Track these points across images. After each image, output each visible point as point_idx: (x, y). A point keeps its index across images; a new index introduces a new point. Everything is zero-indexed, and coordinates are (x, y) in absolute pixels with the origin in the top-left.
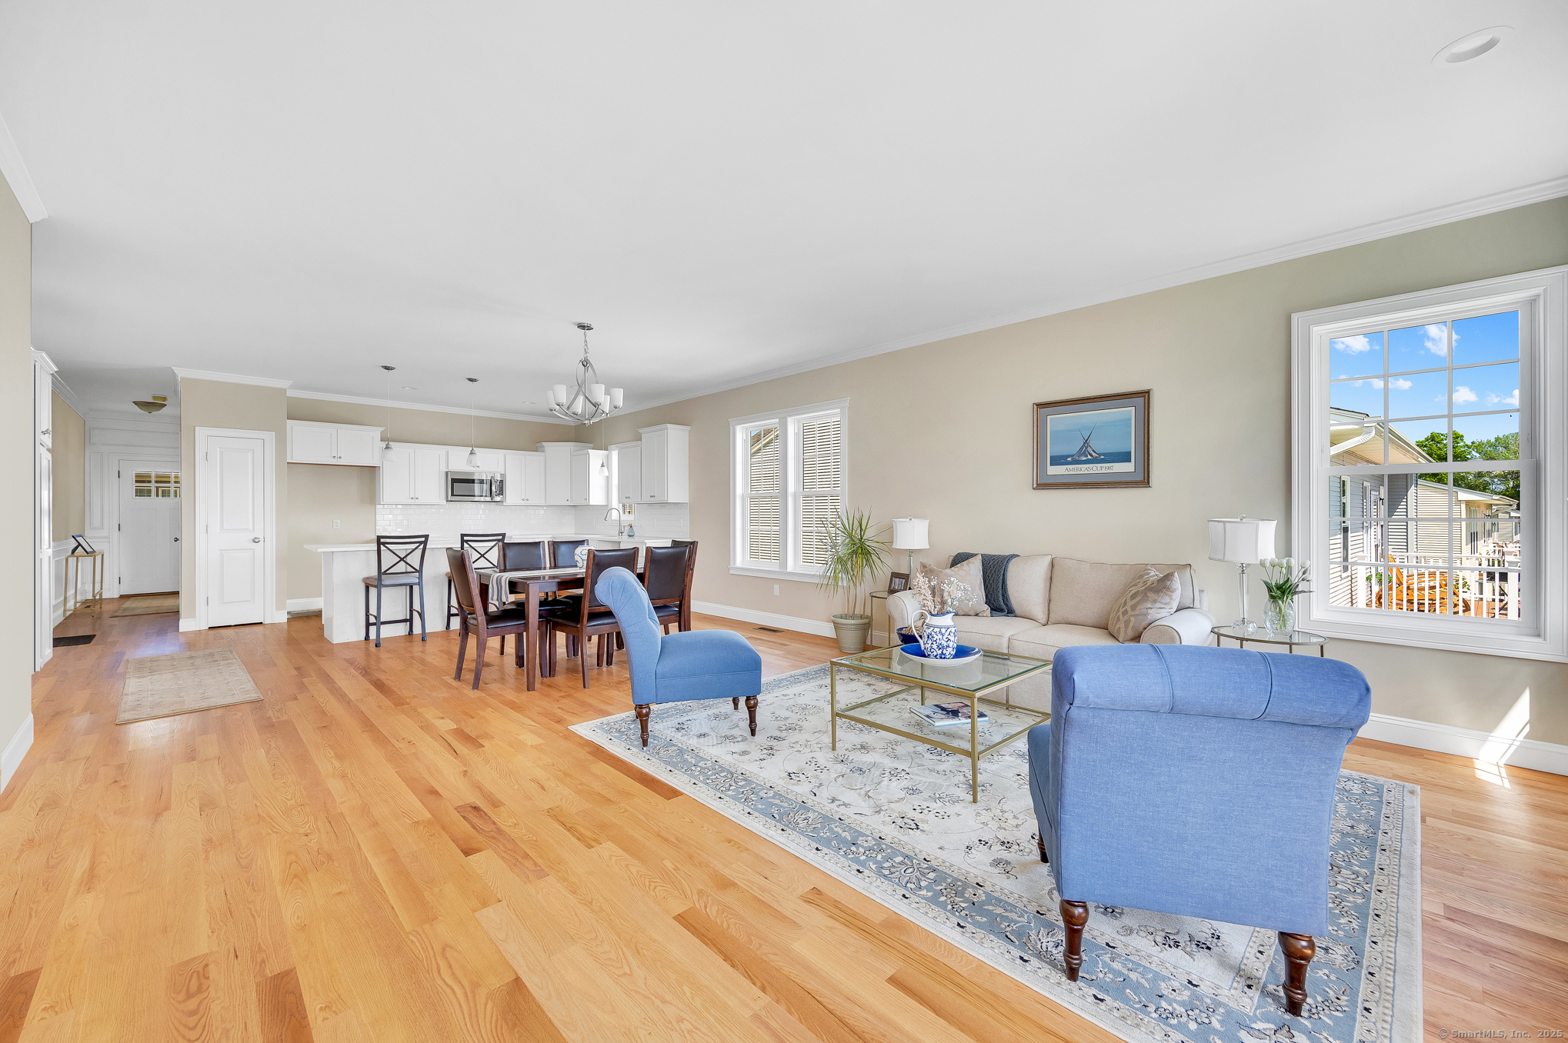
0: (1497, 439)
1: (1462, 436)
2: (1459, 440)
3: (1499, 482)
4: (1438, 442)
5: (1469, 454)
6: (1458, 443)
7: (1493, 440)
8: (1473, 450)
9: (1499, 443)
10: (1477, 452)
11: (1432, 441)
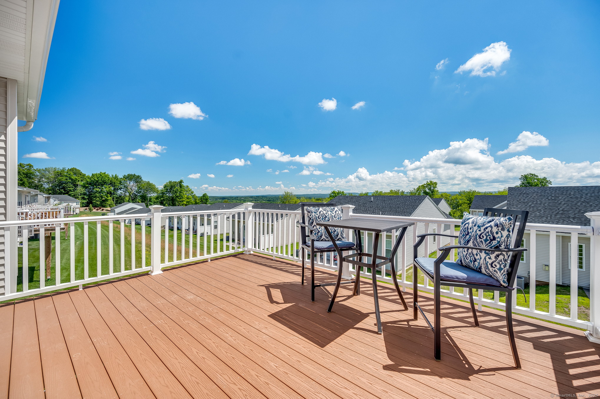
0: (46, 169)
1: (33, 166)
2: (31, 167)
3: (46, 184)
4: (23, 167)
5: (35, 173)
6: (31, 168)
7: (44, 169)
8: (37, 172)
9: (46, 170)
10: (38, 172)
11: (20, 166)
